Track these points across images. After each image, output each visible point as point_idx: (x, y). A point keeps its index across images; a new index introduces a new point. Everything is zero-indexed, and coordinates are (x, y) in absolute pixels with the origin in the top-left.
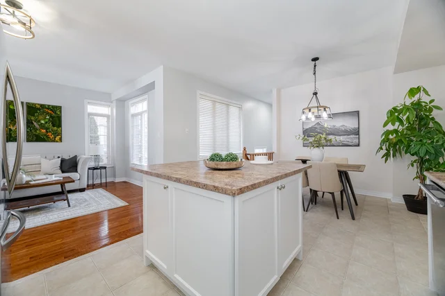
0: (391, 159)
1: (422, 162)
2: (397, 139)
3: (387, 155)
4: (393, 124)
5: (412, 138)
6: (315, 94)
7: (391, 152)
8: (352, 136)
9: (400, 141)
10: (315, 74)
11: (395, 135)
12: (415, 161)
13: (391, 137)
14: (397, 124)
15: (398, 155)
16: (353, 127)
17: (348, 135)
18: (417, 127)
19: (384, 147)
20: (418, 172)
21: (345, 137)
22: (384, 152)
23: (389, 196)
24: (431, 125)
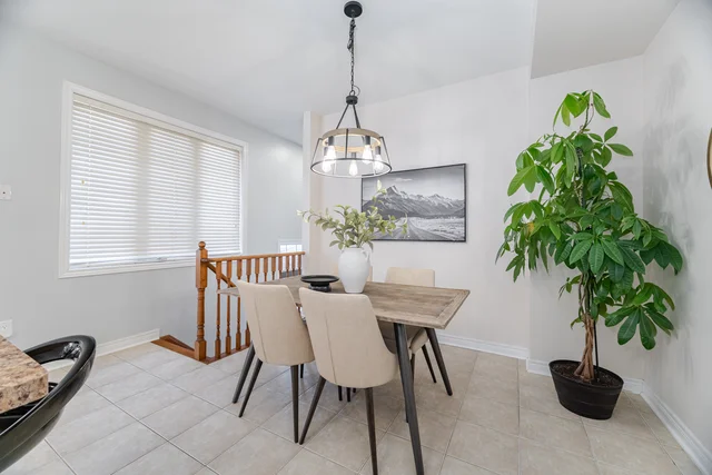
0: (526, 271)
1: (590, 283)
2: (538, 225)
3: (517, 264)
4: (530, 189)
5: (569, 223)
6: (352, 100)
7: (527, 257)
8: (451, 220)
9: (545, 231)
10: (351, 47)
11: (533, 216)
12: (575, 281)
13: (525, 220)
14: (539, 186)
15: (539, 261)
16: (454, 199)
17: (446, 217)
18: (580, 196)
19: (512, 244)
20: (581, 309)
21: (439, 220)
22: (511, 255)
23: (521, 353)
24: (608, 193)
